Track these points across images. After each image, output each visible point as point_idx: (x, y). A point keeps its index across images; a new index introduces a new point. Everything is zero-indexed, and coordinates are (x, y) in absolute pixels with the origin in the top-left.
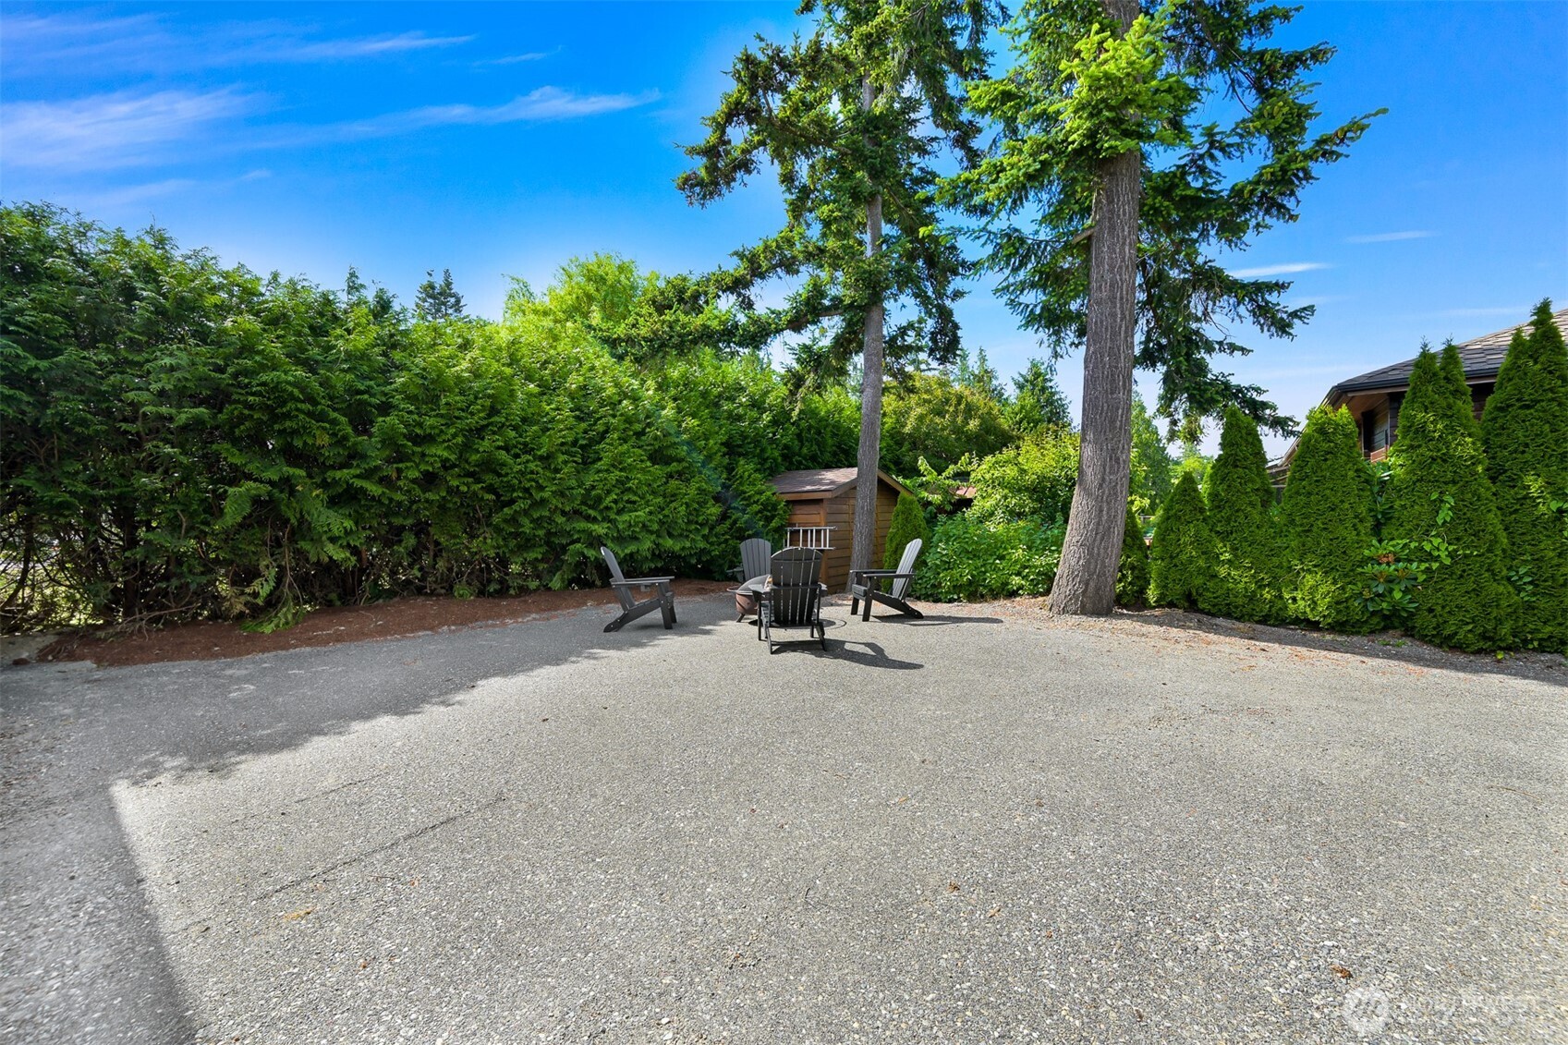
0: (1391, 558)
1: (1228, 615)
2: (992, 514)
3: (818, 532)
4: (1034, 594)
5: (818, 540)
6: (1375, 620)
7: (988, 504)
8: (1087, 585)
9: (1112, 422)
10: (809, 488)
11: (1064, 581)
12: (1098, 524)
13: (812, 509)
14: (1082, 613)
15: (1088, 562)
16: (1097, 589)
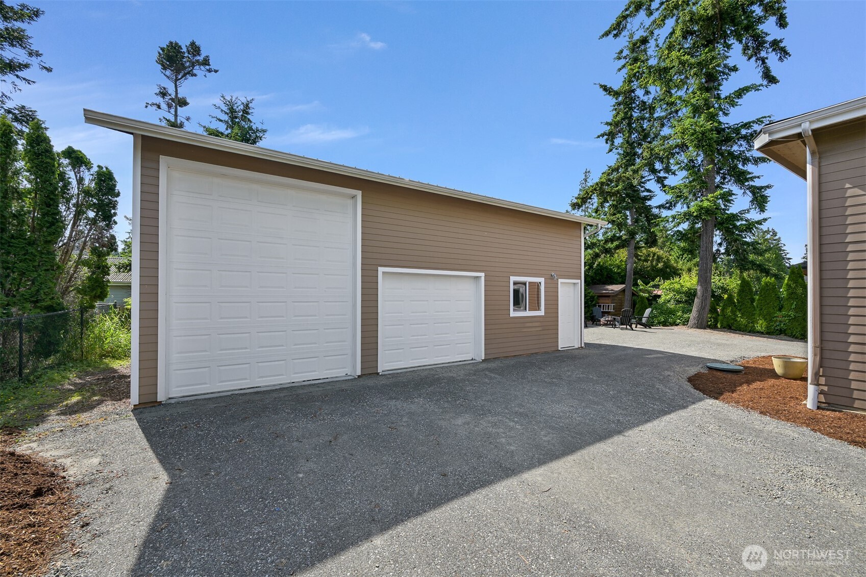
0: (781, 316)
1: (740, 331)
2: (669, 301)
3: (608, 306)
4: (684, 325)
5: (608, 308)
6: (778, 331)
7: (667, 298)
8: (698, 321)
9: (706, 281)
10: (604, 292)
11: (692, 320)
12: (702, 306)
13: (607, 298)
14: (697, 328)
15: (699, 315)
16: (701, 323)
